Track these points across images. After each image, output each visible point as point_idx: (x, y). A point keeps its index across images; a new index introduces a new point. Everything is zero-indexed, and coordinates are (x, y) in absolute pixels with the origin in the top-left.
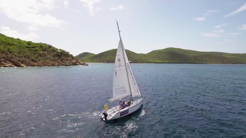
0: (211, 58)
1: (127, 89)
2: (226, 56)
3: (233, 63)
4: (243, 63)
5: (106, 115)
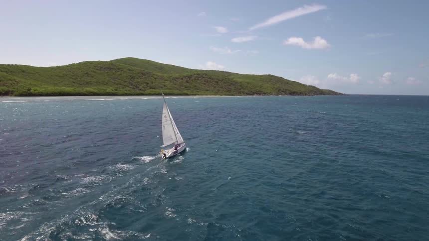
0: (207, 82)
1: (174, 137)
2: (234, 79)
3: (248, 94)
4: (265, 94)
5: (165, 155)
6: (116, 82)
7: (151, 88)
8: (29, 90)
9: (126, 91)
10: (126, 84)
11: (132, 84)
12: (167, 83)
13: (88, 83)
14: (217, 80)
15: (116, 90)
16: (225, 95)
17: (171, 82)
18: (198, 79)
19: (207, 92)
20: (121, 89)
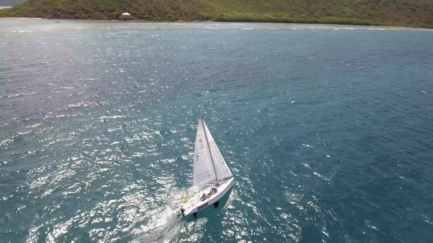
6: (292, 7)
7: (327, 15)
8: (222, 16)
9: (301, 17)
10: (301, 10)
11: (308, 11)
12: (347, 9)
13: (267, 9)
14: (414, 7)
15: (291, 17)
16: (422, 27)
17: (351, 8)
18: (388, 6)
19: (396, 22)
20: (297, 16)
